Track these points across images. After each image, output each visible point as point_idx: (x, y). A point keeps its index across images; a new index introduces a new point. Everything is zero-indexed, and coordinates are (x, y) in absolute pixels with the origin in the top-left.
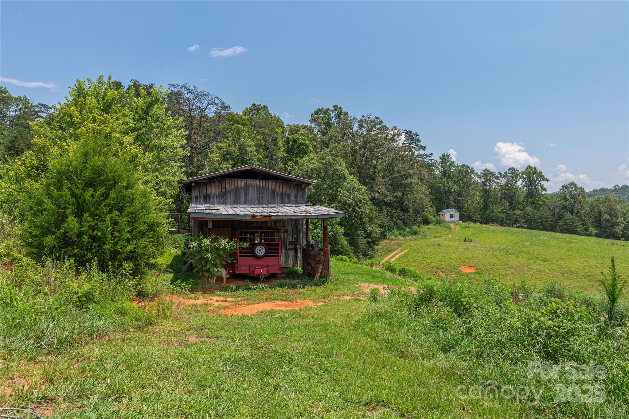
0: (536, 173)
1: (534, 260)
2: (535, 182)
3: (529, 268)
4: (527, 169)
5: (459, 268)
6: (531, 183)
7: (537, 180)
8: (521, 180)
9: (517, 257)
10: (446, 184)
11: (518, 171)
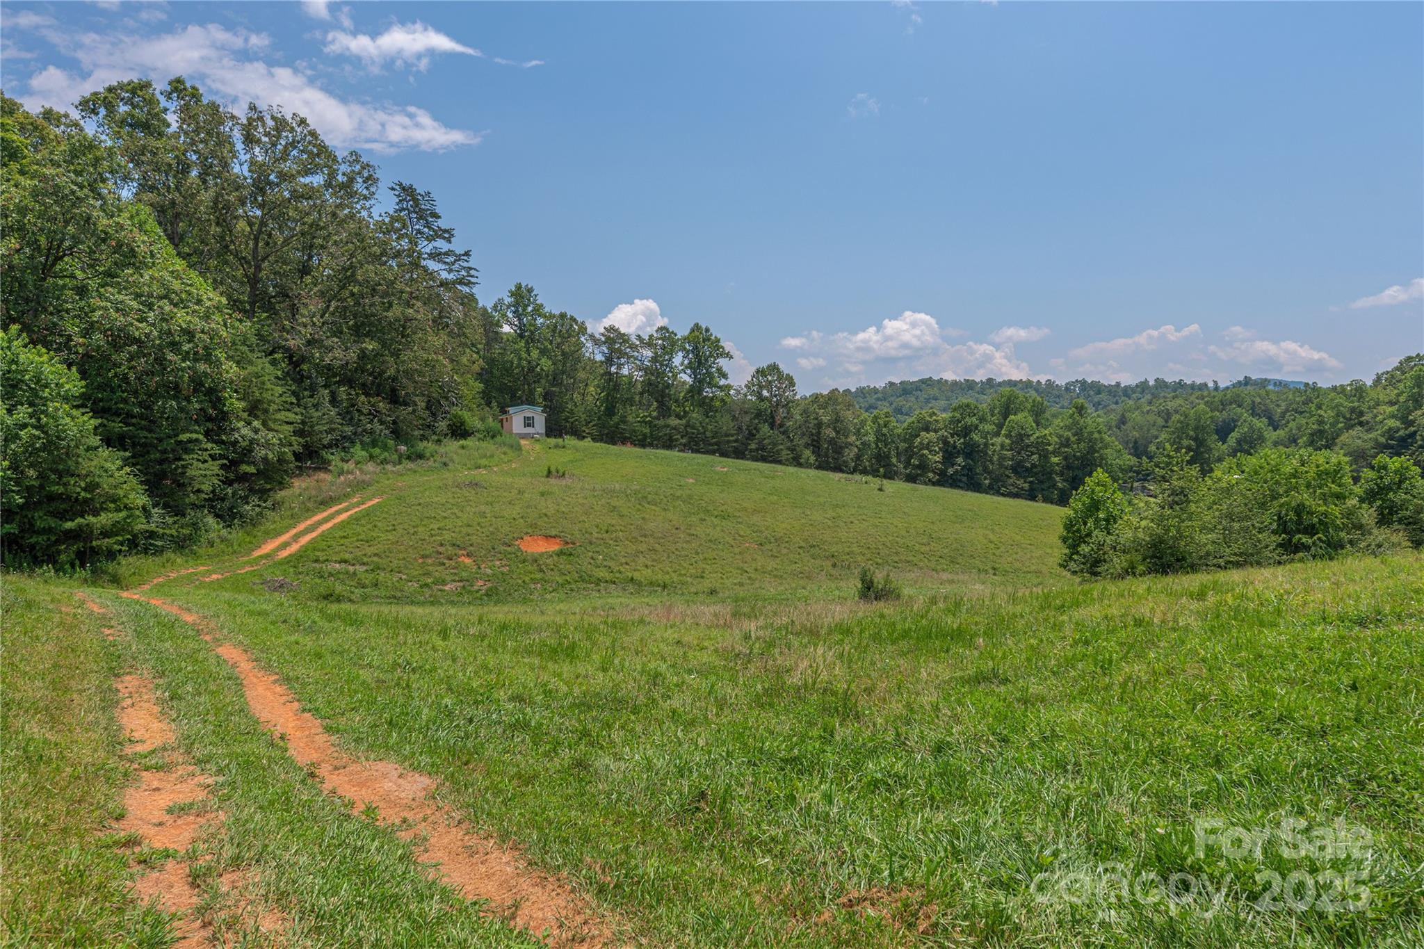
0: (709, 340)
1: (702, 515)
2: (706, 360)
3: (690, 535)
4: (692, 331)
5: (517, 543)
6: (700, 363)
7: (711, 356)
8: (680, 354)
9: (665, 510)
10: (524, 355)
11: (676, 335)
